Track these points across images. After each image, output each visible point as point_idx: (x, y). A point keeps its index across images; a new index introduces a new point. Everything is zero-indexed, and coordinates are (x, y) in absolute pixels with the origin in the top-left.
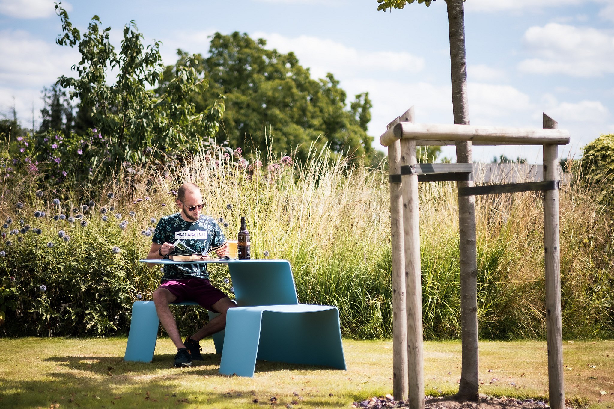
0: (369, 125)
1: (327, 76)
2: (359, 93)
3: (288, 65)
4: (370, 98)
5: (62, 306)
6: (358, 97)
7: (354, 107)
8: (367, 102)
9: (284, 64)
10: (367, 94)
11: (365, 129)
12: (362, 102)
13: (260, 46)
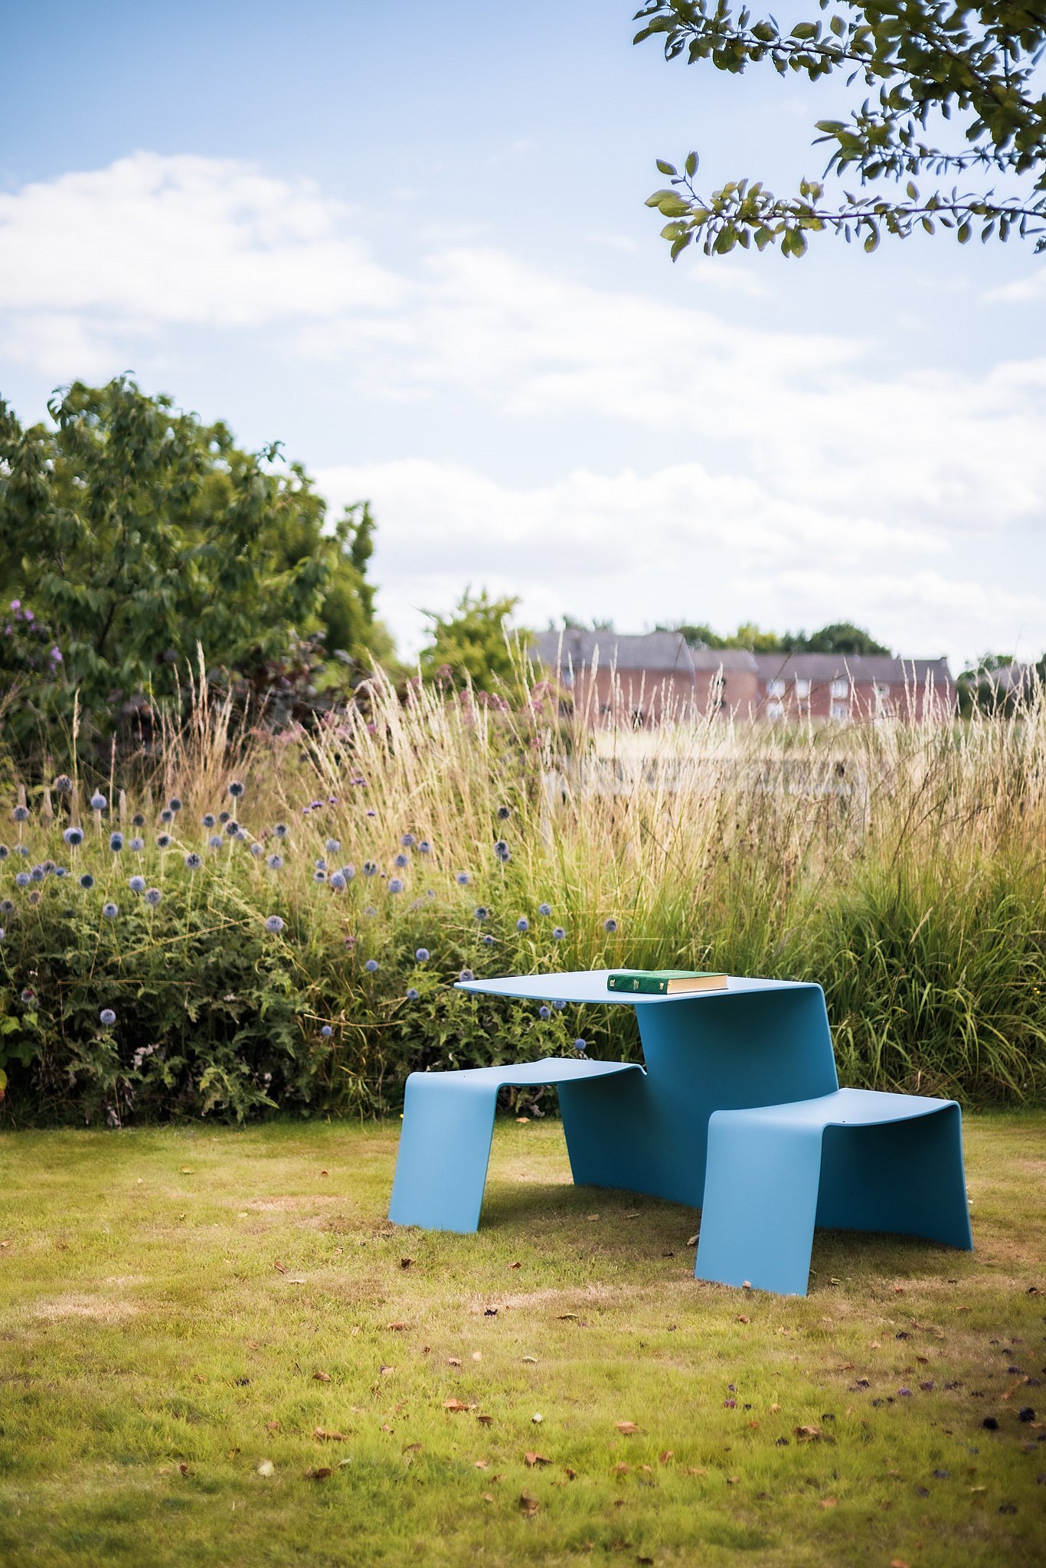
0: (370, 563)
1: (292, 469)
2: (351, 502)
3: (215, 446)
4: (373, 512)
5: (138, 1054)
6: (350, 509)
7: (342, 529)
8: (367, 521)
9: (207, 443)
10: (367, 505)
11: (363, 571)
12: (358, 520)
13: (162, 408)
